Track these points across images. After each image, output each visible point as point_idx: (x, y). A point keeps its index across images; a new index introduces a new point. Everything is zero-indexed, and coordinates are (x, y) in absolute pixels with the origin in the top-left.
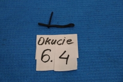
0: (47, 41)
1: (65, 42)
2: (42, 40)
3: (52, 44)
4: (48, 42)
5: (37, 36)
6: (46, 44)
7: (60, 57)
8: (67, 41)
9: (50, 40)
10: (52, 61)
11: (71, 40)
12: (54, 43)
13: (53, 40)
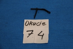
0: (30, 23)
6: (30, 25)
7: (38, 35)
9: (32, 23)
11: (45, 23)
12: (35, 24)
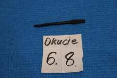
1: (70, 41)
2: (48, 40)
3: (58, 44)
4: (54, 42)
5: (44, 36)
8: (72, 41)
10: (56, 64)
13: (59, 40)
